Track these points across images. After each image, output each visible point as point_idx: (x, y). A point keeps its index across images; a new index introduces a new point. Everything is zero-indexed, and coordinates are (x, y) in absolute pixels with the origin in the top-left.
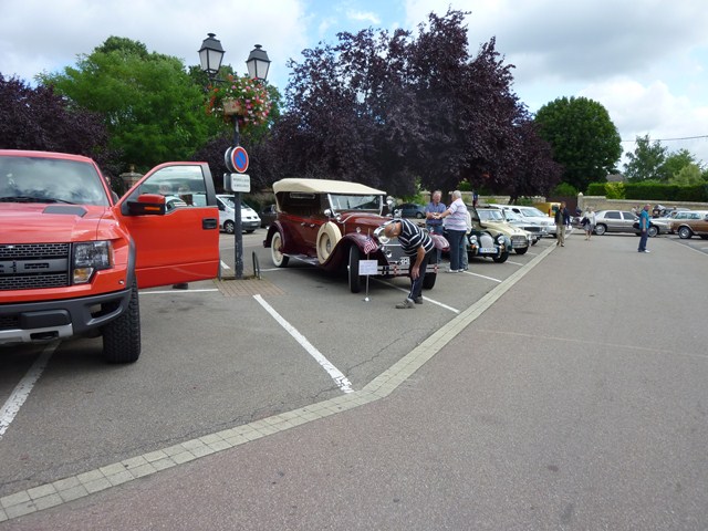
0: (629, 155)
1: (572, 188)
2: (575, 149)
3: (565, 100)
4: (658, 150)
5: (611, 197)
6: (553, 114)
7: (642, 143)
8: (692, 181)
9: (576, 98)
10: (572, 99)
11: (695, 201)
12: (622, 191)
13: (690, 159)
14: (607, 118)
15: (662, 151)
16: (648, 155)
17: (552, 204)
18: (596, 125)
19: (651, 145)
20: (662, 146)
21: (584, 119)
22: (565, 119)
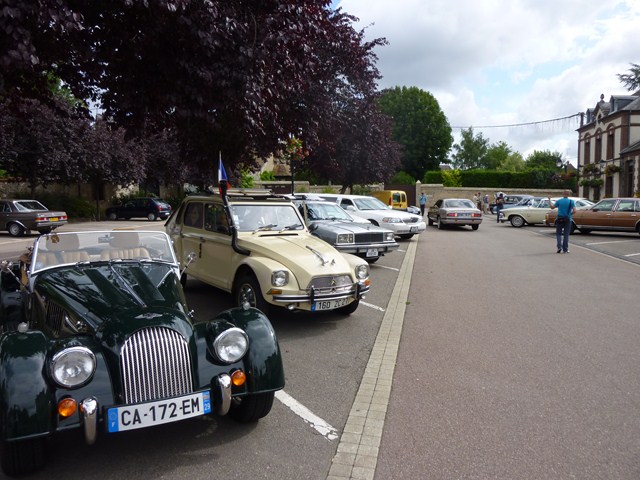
0: (456, 147)
1: (408, 177)
2: (410, 138)
3: (398, 89)
4: (480, 143)
5: (448, 184)
6: (388, 103)
7: (467, 135)
8: (517, 168)
9: (408, 87)
10: (404, 88)
11: (527, 188)
12: (459, 178)
13: (508, 151)
14: (437, 107)
15: (485, 143)
16: (473, 147)
17: (393, 192)
18: (428, 114)
19: (475, 136)
20: (484, 138)
21: (417, 109)
22: (400, 107)
